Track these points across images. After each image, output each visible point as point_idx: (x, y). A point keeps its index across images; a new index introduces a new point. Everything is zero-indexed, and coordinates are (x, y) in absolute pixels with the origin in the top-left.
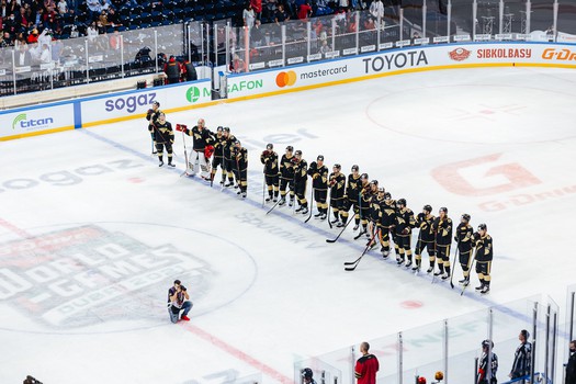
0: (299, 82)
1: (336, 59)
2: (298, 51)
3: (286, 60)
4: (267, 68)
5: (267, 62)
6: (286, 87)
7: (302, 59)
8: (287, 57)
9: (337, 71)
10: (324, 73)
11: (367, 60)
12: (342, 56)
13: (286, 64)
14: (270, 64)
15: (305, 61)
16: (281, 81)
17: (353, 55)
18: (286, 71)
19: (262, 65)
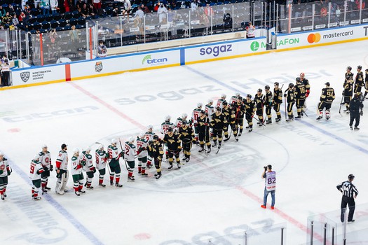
0: (322, 40)
1: (346, 26)
2: (322, 21)
3: (314, 26)
4: (302, 31)
5: (302, 27)
6: (314, 43)
7: (324, 26)
8: (315, 24)
9: (347, 34)
10: (338, 35)
11: (366, 28)
12: (351, 25)
13: (315, 29)
14: (304, 28)
15: (326, 27)
16: (311, 39)
17: (357, 24)
18: (314, 33)
19: (299, 29)
